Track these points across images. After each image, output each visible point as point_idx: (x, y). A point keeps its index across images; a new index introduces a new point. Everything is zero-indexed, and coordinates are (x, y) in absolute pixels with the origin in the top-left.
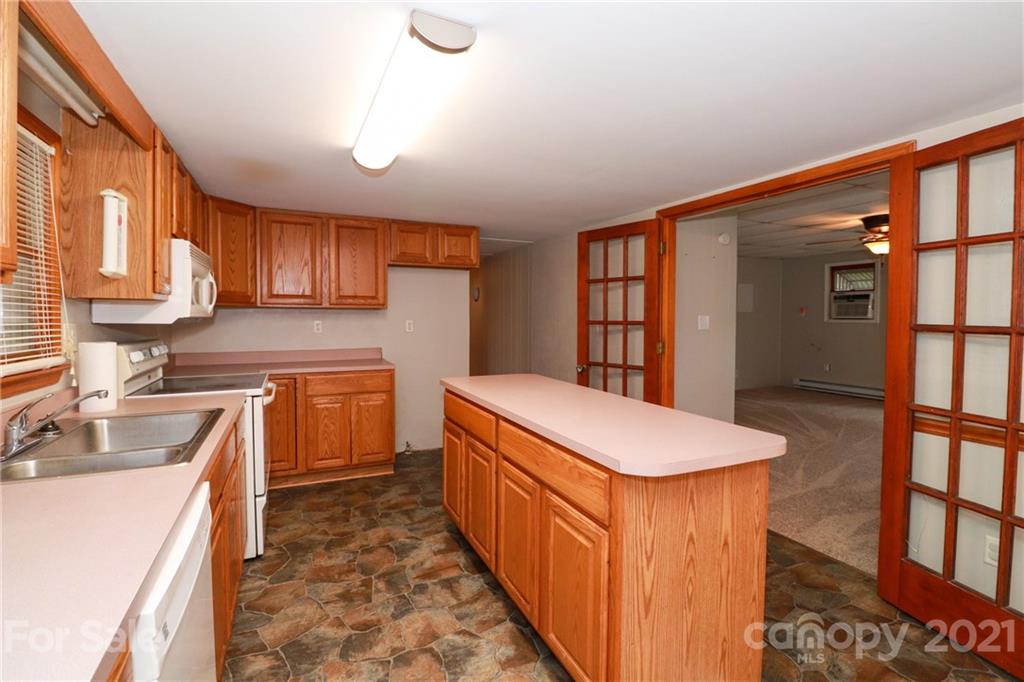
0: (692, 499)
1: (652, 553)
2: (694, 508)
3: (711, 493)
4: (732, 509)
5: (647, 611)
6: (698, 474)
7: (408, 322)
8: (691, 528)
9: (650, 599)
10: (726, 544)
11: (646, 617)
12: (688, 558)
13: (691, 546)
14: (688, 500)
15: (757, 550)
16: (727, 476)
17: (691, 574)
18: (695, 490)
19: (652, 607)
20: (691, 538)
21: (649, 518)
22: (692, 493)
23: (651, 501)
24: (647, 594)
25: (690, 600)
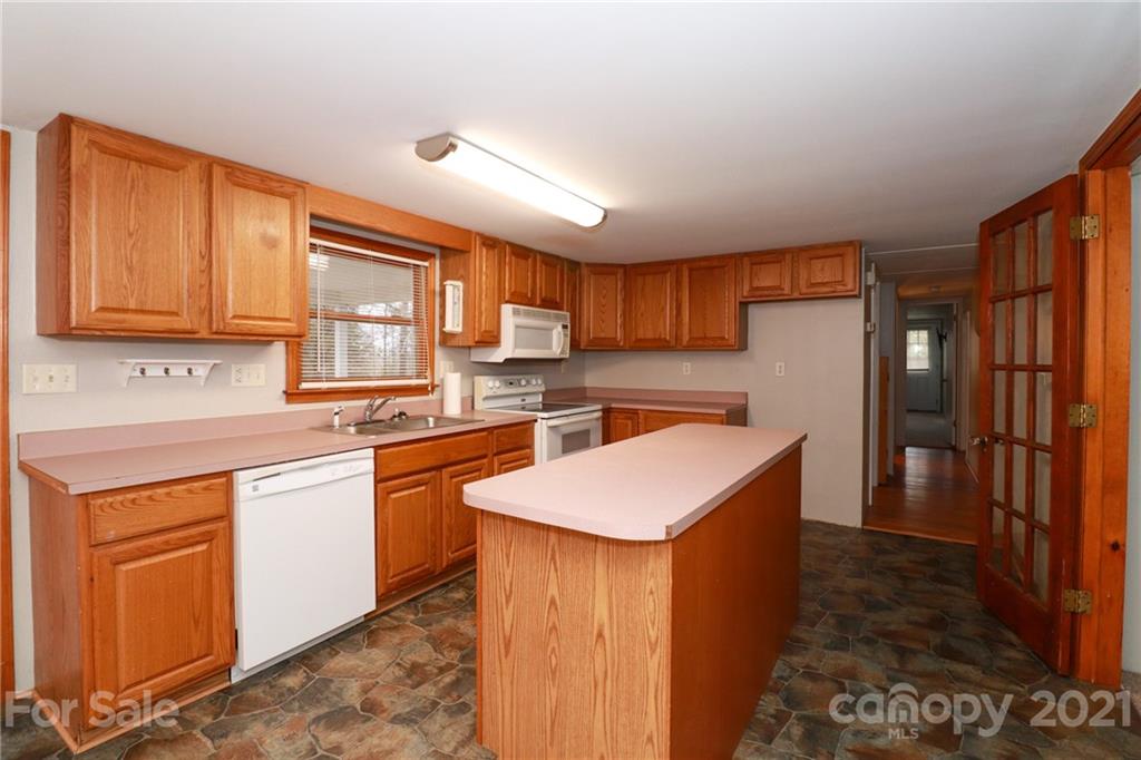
0: (553, 558)
1: (511, 592)
2: (556, 570)
3: (578, 562)
4: (610, 596)
5: (507, 653)
6: (560, 531)
7: (778, 364)
8: (553, 591)
9: (510, 641)
10: (600, 635)
11: (506, 656)
12: (550, 625)
13: (553, 609)
14: (549, 557)
15: (652, 675)
16: (600, 545)
17: (553, 643)
18: (556, 548)
19: (512, 650)
20: (553, 602)
21: (508, 556)
22: (553, 550)
23: (509, 539)
24: (508, 634)
25: (554, 673)
